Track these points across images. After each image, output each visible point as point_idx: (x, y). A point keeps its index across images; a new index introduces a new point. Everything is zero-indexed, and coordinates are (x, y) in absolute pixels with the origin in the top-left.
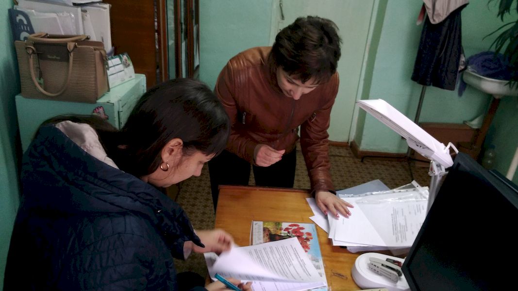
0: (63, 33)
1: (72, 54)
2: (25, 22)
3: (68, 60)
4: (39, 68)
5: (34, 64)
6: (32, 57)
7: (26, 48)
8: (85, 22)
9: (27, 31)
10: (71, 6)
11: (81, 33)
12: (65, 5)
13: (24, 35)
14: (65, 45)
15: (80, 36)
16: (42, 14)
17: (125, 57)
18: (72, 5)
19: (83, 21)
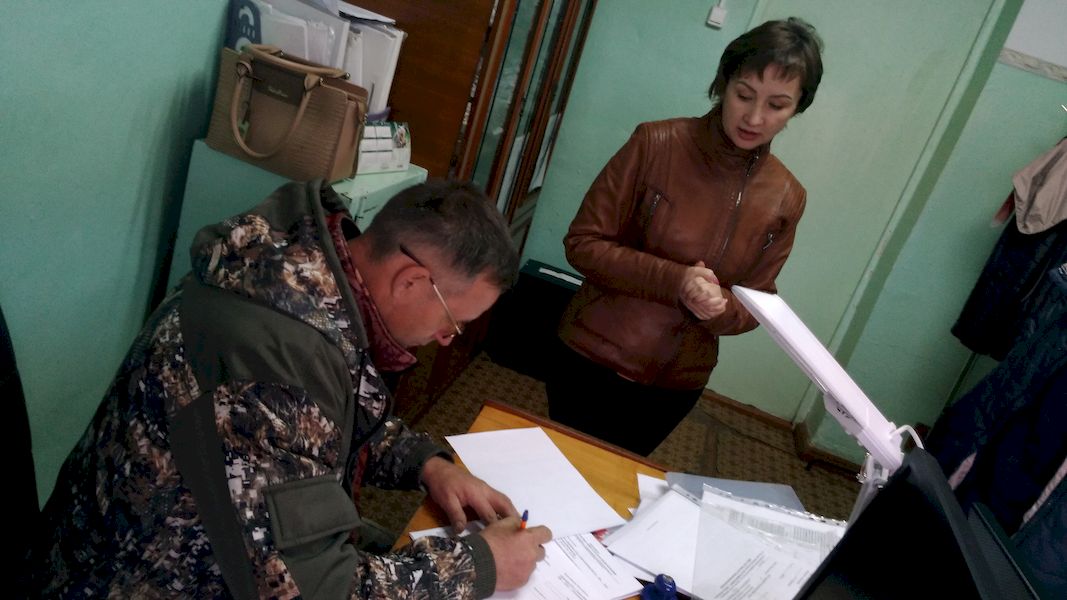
0: (307, 58)
1: (309, 95)
2: (252, 22)
3: (298, 103)
4: (248, 103)
5: (241, 96)
6: (242, 80)
7: (239, 64)
8: (350, 49)
9: (250, 38)
10: (336, 16)
11: (339, 65)
12: (327, 11)
13: (243, 42)
14: (302, 76)
15: (334, 69)
16: (283, 15)
17: (402, 129)
18: (337, 14)
19: (346, 51)
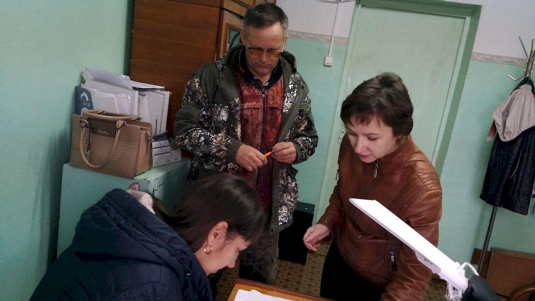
0: (118, 113)
1: (119, 131)
2: (87, 99)
4: (89, 141)
5: (84, 136)
6: (84, 129)
7: (82, 122)
8: (140, 104)
9: (87, 107)
10: (130, 89)
11: (136, 113)
13: (83, 110)
15: (132, 116)
19: (139, 106)
